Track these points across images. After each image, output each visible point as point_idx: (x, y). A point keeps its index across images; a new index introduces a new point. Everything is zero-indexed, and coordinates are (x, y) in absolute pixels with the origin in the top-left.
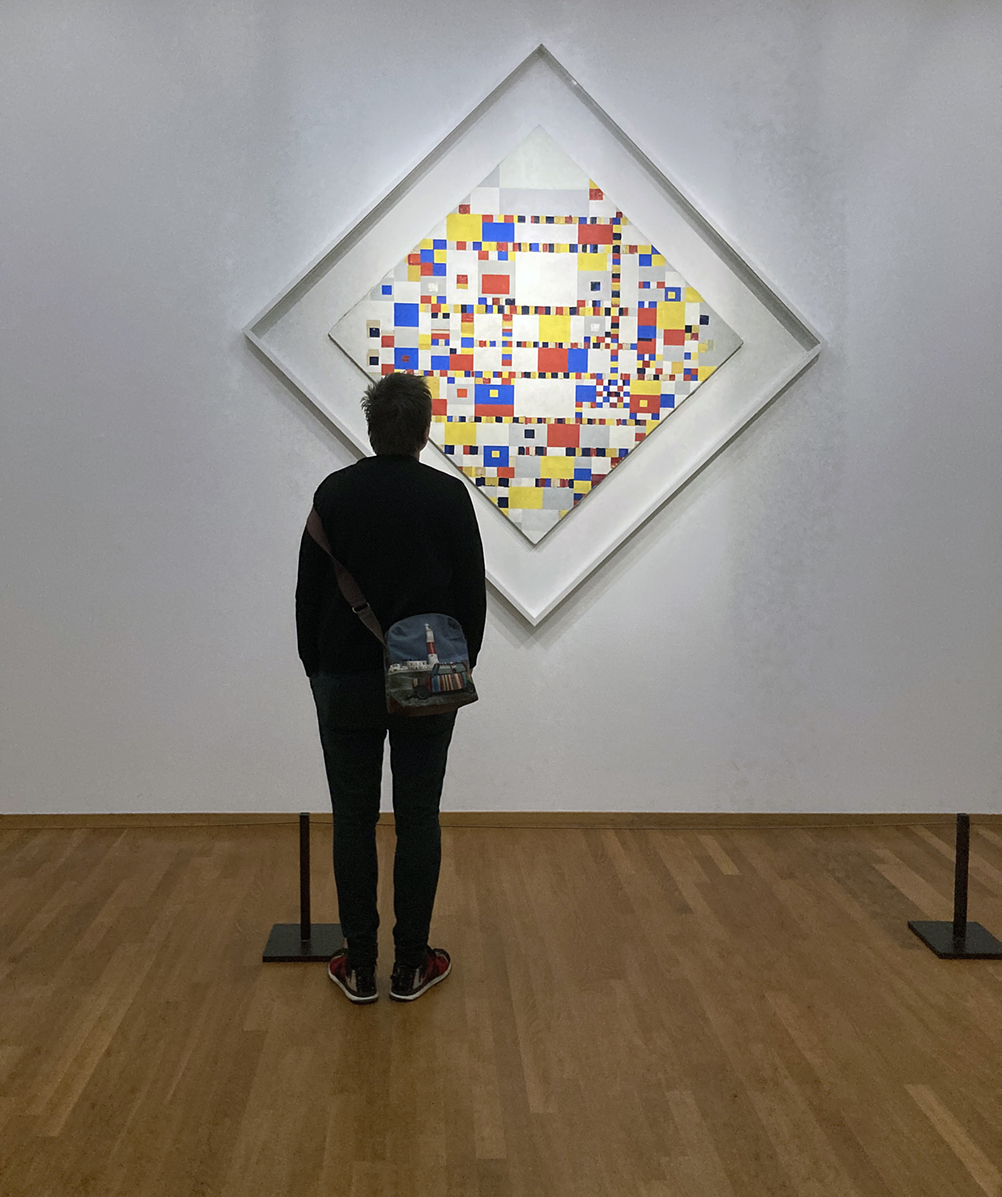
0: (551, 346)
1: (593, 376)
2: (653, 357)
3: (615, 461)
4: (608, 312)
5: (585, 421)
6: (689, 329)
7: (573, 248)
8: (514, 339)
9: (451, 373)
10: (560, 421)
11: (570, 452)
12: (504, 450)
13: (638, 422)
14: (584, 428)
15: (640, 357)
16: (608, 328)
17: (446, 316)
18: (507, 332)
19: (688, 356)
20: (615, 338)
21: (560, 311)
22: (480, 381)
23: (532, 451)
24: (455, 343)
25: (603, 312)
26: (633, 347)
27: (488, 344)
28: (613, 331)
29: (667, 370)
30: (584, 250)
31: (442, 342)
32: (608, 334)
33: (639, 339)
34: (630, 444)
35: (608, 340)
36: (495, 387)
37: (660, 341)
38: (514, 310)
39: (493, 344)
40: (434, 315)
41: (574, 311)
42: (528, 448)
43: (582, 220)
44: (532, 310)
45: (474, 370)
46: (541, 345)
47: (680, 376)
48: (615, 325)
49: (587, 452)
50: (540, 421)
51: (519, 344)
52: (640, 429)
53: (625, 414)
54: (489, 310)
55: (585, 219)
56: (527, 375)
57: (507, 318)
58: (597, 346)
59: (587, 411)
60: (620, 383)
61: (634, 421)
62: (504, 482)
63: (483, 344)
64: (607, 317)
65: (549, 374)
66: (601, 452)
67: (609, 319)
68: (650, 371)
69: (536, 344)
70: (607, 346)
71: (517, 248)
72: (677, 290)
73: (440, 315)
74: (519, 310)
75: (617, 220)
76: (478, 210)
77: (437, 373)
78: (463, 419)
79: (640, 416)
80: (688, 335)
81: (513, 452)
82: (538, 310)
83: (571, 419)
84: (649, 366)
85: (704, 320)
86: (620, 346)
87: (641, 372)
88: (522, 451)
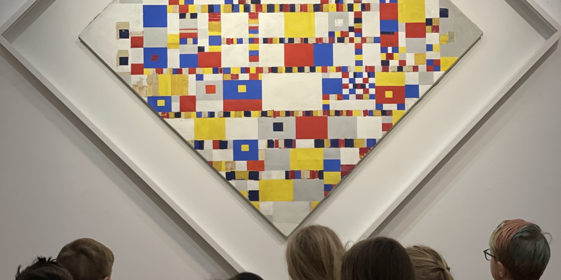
0: (297, 41)
1: (339, 69)
2: (396, 50)
3: (364, 152)
4: (350, 8)
5: (332, 113)
6: (429, 22)
8: (261, 35)
9: (199, 71)
10: (308, 113)
11: (319, 144)
12: (253, 144)
13: (384, 113)
14: (332, 120)
15: (384, 50)
16: (352, 23)
17: (194, 16)
18: (254, 30)
19: (430, 48)
20: (358, 32)
21: (304, 8)
22: (228, 77)
23: (281, 144)
24: (203, 42)
25: (345, 8)
26: (376, 40)
27: (235, 41)
28: (356, 26)
29: (410, 61)
31: (190, 40)
32: (351, 29)
33: (382, 33)
34: (378, 134)
35: (352, 34)
36: (243, 82)
37: (402, 35)
38: (259, 8)
39: (240, 41)
40: (182, 16)
41: (317, 8)
42: (277, 141)
44: (277, 8)
45: (223, 66)
46: (287, 41)
47: (423, 67)
48: (358, 20)
49: (335, 143)
50: (288, 114)
51: (266, 41)
52: (387, 119)
53: (371, 105)
54: (235, 9)
56: (274, 70)
57: (254, 16)
58: (341, 40)
59: (335, 103)
60: (365, 75)
61: (380, 112)
62: (254, 176)
63: (230, 41)
64: (350, 13)
65: (295, 69)
66: (349, 143)
67: (351, 16)
68: (394, 63)
69: (282, 40)
70: (352, 40)
73: (188, 15)
74: (265, 8)
77: (185, 70)
78: (212, 115)
79: (386, 107)
80: (429, 28)
81: (262, 145)
82: (283, 8)
83: (317, 108)
84: (392, 59)
85: (444, 13)
86: (364, 40)
87: (385, 64)
88: (271, 144)
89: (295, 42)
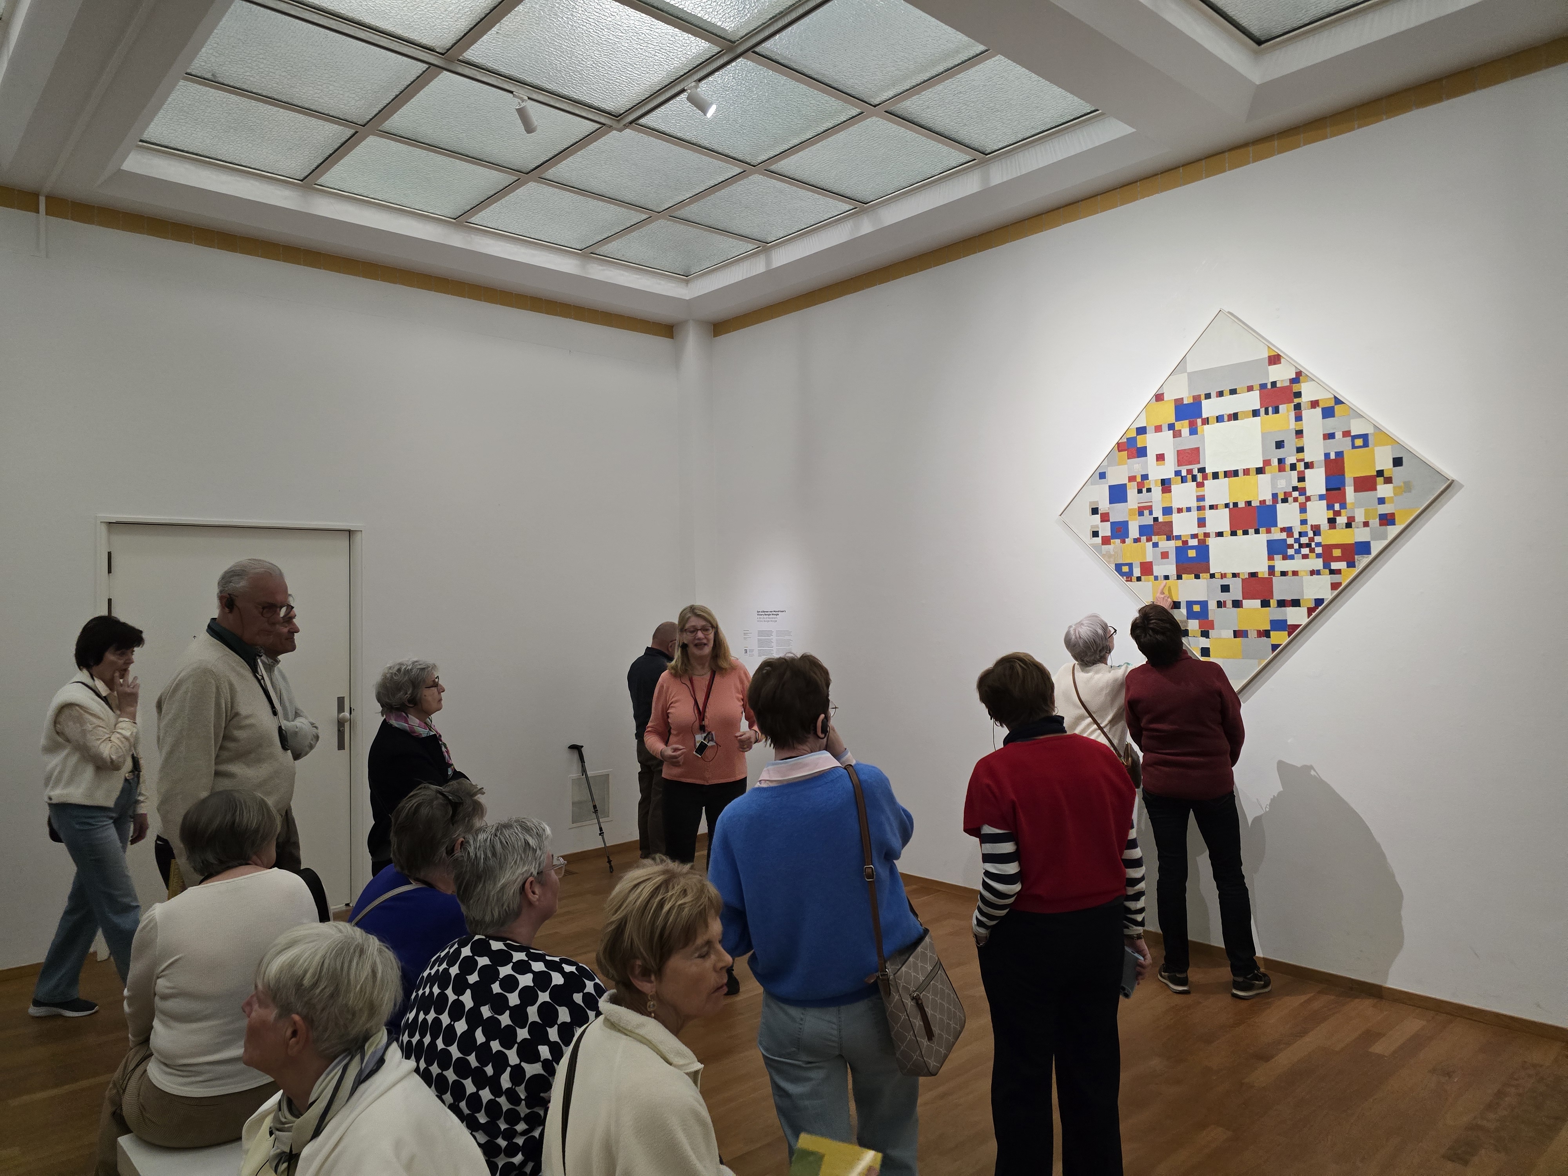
0: (1241, 505)
1: (1283, 530)
2: (1343, 506)
3: (1310, 611)
4: (1293, 467)
5: (1278, 573)
6: (1380, 473)
7: (1255, 413)
8: (1207, 503)
9: (1155, 539)
10: (1253, 575)
11: (1265, 604)
12: (1204, 604)
13: (1332, 572)
14: (1277, 581)
15: (1330, 507)
16: (1295, 483)
17: (1149, 490)
18: (1201, 498)
19: (1382, 501)
20: (1302, 491)
21: (1246, 472)
22: (1179, 543)
23: (1229, 604)
24: (1158, 513)
25: (1288, 468)
26: (1321, 497)
27: (1184, 510)
28: (1300, 485)
29: (1360, 517)
30: (1267, 413)
31: (1146, 512)
32: (1295, 489)
33: (1327, 490)
34: (1327, 595)
35: (1296, 494)
36: (1192, 547)
37: (1349, 490)
38: (1205, 477)
39: (1189, 509)
40: (1140, 491)
41: (1260, 471)
42: (1225, 602)
43: (1263, 386)
44: (1221, 475)
45: (1174, 535)
46: (1231, 506)
47: (1375, 522)
48: (1301, 479)
49: (1282, 604)
50: (1234, 575)
51: (1212, 507)
52: (1336, 578)
53: (1318, 564)
54: (1184, 480)
55: (1266, 384)
56: (1220, 534)
57: (1200, 485)
58: (1285, 501)
59: (1281, 565)
60: (1311, 534)
61: (1327, 571)
62: (1205, 634)
63: (1180, 510)
64: (1293, 472)
65: (1240, 532)
66: (1296, 603)
67: (1294, 474)
68: (1341, 520)
69: (1227, 506)
70: (1296, 500)
71: (1206, 421)
72: (1365, 437)
73: (1144, 490)
74: (1210, 476)
75: (1296, 380)
76: (1170, 396)
77: (1144, 538)
78: (1167, 578)
79: (1334, 566)
80: (1380, 480)
81: (1212, 605)
82: (1227, 474)
83: (1262, 570)
84: (1340, 515)
85: (1398, 462)
86: (1308, 499)
87: (1332, 522)
88: (1220, 604)
89: (1240, 506)
